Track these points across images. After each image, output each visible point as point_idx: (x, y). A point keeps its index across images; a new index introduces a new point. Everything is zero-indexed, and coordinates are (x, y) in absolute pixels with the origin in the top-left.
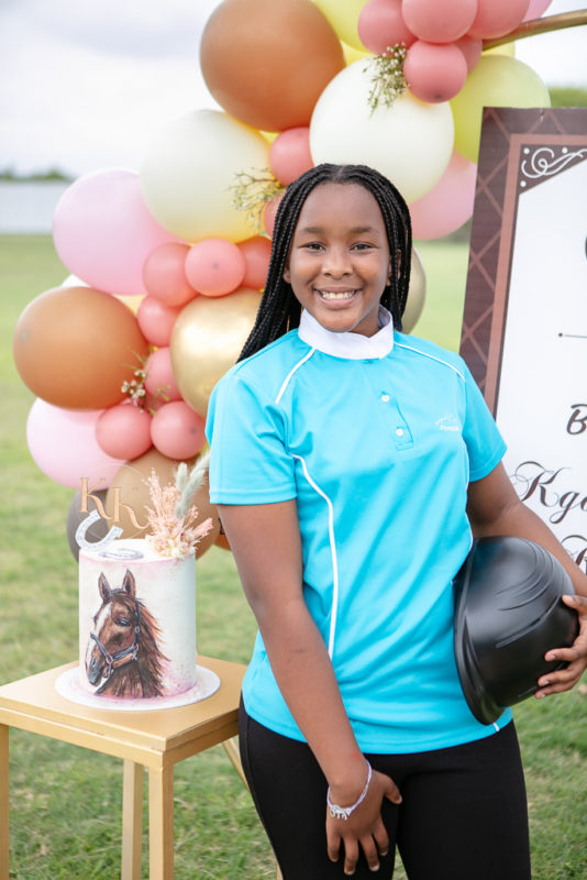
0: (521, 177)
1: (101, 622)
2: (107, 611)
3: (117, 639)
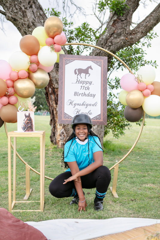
0: (65, 63)
1: (25, 120)
2: (26, 119)
3: (28, 123)
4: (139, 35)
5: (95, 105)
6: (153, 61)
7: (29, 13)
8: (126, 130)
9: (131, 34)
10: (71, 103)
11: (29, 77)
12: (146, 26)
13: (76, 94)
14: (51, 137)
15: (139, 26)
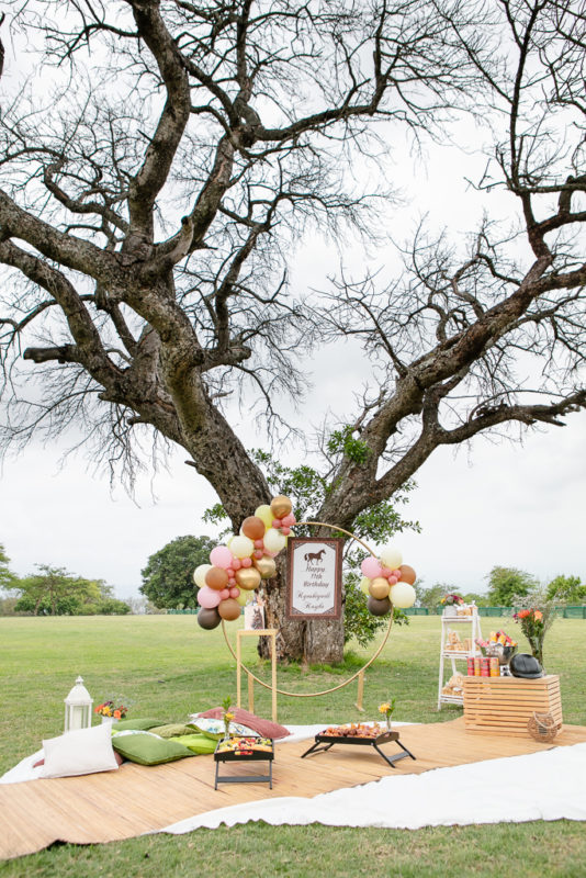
4: (389, 488)
5: (327, 596)
6: (414, 522)
7: (230, 464)
8: (379, 633)
9: (377, 488)
10: (300, 595)
11: (254, 566)
12: (398, 476)
13: (306, 584)
14: (259, 648)
15: (387, 476)
